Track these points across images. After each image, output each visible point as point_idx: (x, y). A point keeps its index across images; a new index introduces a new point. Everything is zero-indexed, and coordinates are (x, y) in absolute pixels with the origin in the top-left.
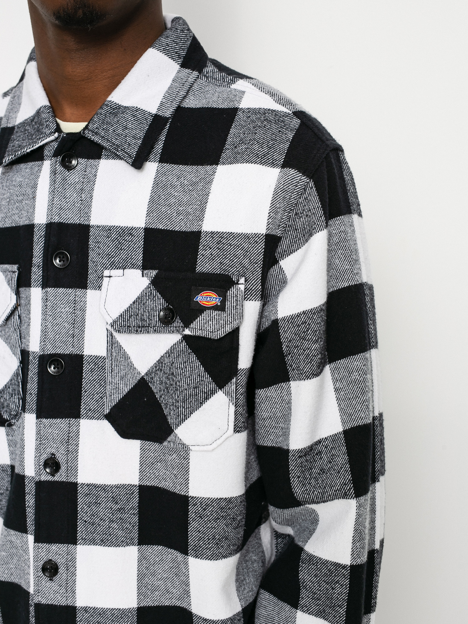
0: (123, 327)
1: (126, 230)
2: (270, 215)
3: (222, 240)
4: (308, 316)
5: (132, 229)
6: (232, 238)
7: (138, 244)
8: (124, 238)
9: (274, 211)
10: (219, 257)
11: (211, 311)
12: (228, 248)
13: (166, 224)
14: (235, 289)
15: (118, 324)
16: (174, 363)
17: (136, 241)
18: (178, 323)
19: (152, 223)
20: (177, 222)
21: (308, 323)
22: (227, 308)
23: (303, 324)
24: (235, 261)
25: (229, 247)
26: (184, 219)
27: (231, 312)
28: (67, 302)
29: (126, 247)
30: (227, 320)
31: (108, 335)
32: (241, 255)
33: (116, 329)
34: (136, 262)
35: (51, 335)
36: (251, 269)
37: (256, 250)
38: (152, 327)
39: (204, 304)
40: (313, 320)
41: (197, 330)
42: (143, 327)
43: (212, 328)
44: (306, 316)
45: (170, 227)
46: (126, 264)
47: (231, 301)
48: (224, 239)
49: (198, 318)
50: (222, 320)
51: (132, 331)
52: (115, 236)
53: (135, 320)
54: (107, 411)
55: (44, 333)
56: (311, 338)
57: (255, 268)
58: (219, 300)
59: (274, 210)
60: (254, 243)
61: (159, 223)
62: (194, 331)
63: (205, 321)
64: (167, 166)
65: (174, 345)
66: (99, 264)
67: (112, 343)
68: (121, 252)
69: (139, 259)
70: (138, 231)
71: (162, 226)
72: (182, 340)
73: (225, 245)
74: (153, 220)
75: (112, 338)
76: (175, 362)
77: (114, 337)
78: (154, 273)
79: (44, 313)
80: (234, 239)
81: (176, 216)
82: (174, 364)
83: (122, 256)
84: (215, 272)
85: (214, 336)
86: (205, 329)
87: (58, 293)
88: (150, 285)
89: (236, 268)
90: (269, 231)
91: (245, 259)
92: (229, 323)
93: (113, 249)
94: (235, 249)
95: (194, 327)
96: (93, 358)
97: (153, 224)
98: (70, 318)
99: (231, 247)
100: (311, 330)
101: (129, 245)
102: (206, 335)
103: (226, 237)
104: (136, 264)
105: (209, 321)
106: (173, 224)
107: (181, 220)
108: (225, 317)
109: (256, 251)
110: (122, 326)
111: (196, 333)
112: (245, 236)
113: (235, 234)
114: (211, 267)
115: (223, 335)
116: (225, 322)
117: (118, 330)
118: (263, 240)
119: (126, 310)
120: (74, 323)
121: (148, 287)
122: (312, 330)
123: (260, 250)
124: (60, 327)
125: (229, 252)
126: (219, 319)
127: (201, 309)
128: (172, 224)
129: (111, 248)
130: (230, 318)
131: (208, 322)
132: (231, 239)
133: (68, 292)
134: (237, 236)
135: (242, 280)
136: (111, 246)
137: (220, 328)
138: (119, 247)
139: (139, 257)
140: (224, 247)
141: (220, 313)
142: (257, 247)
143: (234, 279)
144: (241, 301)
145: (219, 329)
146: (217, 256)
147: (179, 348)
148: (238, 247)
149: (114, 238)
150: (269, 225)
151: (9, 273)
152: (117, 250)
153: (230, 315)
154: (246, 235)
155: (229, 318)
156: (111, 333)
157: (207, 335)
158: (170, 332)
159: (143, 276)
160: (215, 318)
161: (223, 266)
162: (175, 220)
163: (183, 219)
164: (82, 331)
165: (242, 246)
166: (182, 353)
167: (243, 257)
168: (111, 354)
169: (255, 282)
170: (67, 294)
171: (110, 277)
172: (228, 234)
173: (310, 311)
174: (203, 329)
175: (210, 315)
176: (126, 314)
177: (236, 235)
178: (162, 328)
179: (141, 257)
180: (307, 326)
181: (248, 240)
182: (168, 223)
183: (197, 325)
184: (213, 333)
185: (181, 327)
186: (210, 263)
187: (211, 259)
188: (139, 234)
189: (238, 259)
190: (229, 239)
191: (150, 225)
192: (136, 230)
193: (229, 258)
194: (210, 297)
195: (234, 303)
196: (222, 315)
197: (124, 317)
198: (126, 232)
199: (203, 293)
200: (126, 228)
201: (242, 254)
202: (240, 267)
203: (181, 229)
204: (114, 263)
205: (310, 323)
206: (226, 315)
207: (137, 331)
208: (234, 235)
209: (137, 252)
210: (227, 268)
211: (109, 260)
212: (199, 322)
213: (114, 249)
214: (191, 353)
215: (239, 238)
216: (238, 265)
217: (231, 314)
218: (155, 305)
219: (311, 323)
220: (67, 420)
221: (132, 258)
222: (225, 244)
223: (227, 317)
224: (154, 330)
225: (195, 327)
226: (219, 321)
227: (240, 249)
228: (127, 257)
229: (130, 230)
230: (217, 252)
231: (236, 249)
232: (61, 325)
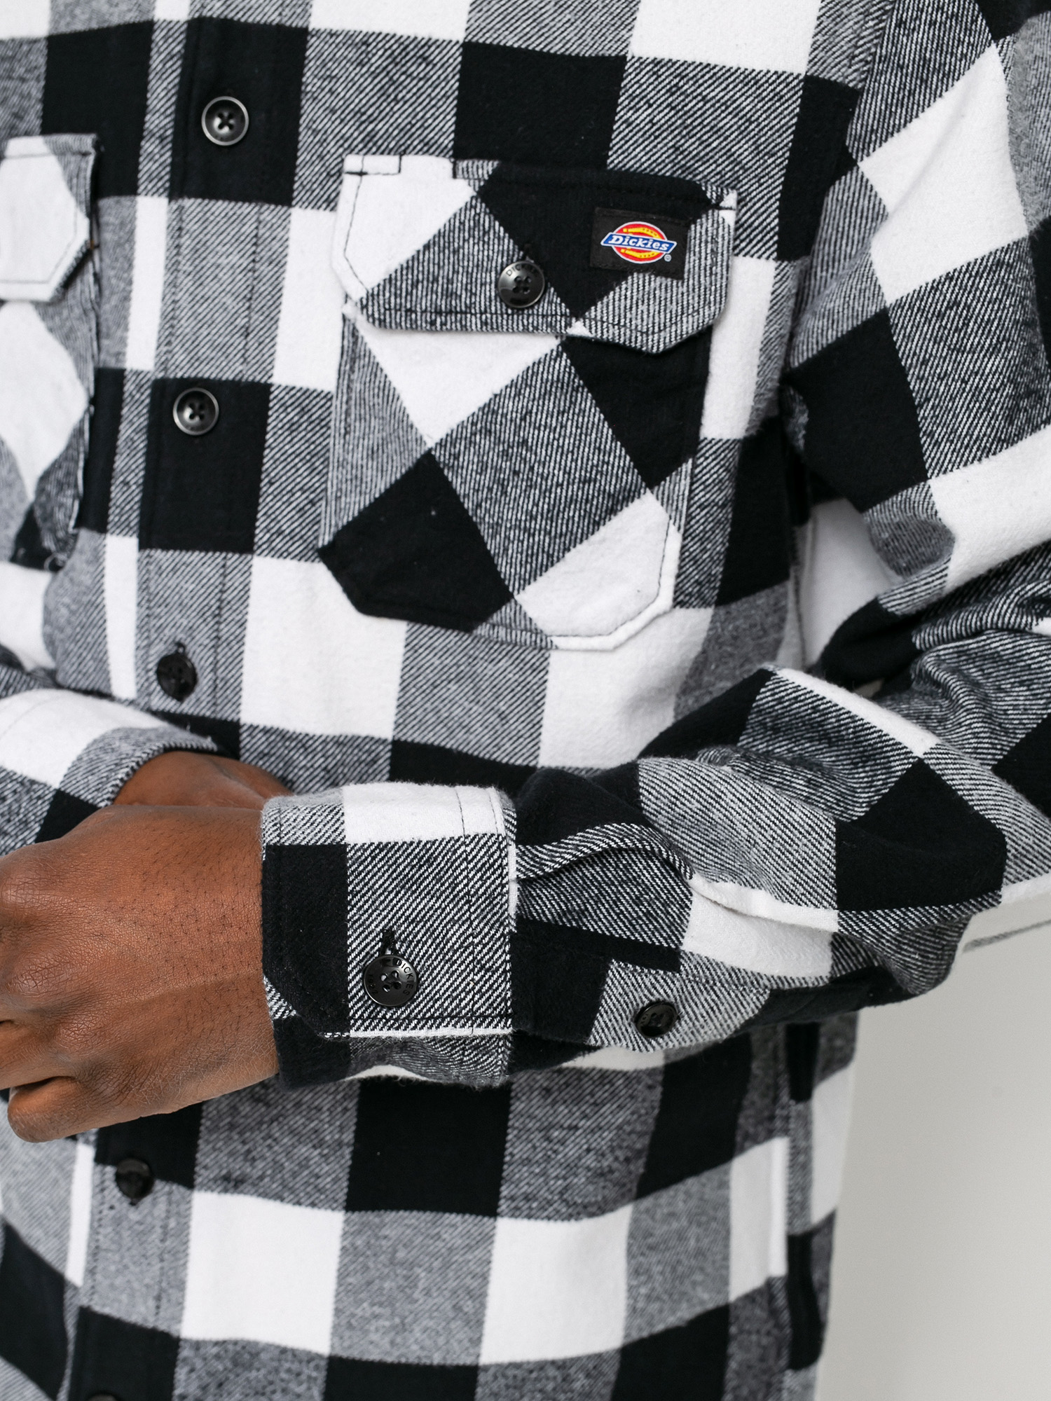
0: (393, 312)
1: (412, 46)
2: (821, 23)
3: (681, 84)
4: (962, 283)
5: (429, 43)
6: (710, 82)
7: (443, 88)
8: (404, 69)
9: (832, 12)
10: (672, 131)
11: (647, 278)
12: (695, 109)
13: (526, 35)
14: (710, 221)
15: (381, 302)
16: (531, 412)
17: (439, 77)
18: (552, 304)
19: (485, 31)
20: (555, 29)
21: (966, 303)
22: (689, 271)
23: (952, 309)
24: (714, 145)
25: (701, 104)
26: (576, 20)
27: (699, 282)
28: (233, 241)
29: (410, 95)
30: (688, 304)
31: (346, 334)
32: (733, 129)
33: (373, 315)
34: (437, 137)
35: (186, 326)
36: (756, 169)
37: (775, 118)
38: (475, 314)
39: (627, 256)
40: (978, 293)
41: (605, 325)
42: (451, 312)
43: (645, 323)
44: (955, 285)
45: (537, 42)
46: (409, 142)
47: (700, 252)
48: (688, 82)
49: (611, 294)
50: (674, 303)
51: (419, 323)
52: (379, 62)
53: (427, 295)
54: (325, 539)
55: (169, 320)
56: (979, 343)
57: (767, 167)
58: (669, 248)
59: (831, 8)
60: (770, 100)
61: (507, 29)
62: (599, 327)
63: (628, 301)
65: (534, 364)
66: (331, 137)
67: (353, 352)
68: (395, 109)
69: (444, 130)
70: (445, 52)
71: (516, 39)
72: (558, 352)
73: (690, 98)
74: (488, 21)
75: (355, 343)
76: (534, 410)
77: (360, 340)
78: (487, 168)
79: (173, 267)
80: (715, 82)
81: (555, 12)
82: (531, 417)
83: (397, 119)
84: (660, 170)
85: (650, 343)
86: (628, 325)
87: (212, 214)
88: (474, 202)
89: (714, 166)
90: (815, 68)
91: (743, 142)
92: (690, 311)
93: (373, 96)
94: (716, 111)
95: (599, 318)
96: (299, 394)
97: (488, 31)
98: (240, 284)
99: (704, 105)
100: (976, 322)
101: (419, 90)
102: (630, 340)
103: (695, 76)
104: (436, 142)
105: (640, 302)
106: (546, 35)
107: (567, 25)
108: (683, 294)
109: (775, 122)
110: (390, 309)
111: (602, 333)
112: (746, 77)
113: (717, 69)
114: (648, 156)
115: (674, 343)
116: (682, 308)
117: (379, 319)
118: (796, 93)
119: (405, 265)
120: (250, 299)
121: (469, 207)
122: (979, 320)
123: (788, 118)
124: (212, 306)
125: (699, 120)
126: (666, 299)
127: (620, 271)
128: (543, 35)
129: (367, 94)
130: (696, 299)
131: (637, 306)
132: (706, 82)
133: (239, 212)
134: (724, 74)
135: (730, 199)
136: (367, 90)
137: (668, 324)
138: (389, 92)
139: (445, 124)
140: (686, 105)
141: (669, 283)
142: (779, 111)
143: (709, 195)
144: (725, 255)
145: (665, 326)
146: (667, 129)
147: (548, 372)
148: (723, 108)
149: (377, 68)
150: (815, 49)
151: (73, 159)
152: (385, 101)
153: (697, 290)
154: (750, 73)
155: (693, 298)
156: (354, 328)
157: (633, 340)
158: (526, 330)
159: (455, 176)
160: (655, 297)
161: (680, 158)
162: (552, 24)
163: (573, 20)
164: (272, 319)
165: (735, 105)
166: (557, 387)
167: (737, 137)
168: (348, 387)
169: (763, 205)
170: (235, 217)
171: (361, 174)
172: (699, 68)
173: (964, 270)
174: (622, 324)
175: (644, 286)
176: (404, 277)
177: (720, 73)
178: (505, 316)
179: (450, 123)
180: (962, 312)
181: (754, 89)
182: (532, 33)
183: (608, 313)
184: (648, 335)
185: (561, 316)
186: (647, 146)
187: (650, 136)
188: (447, 61)
189: (722, 139)
190: (701, 82)
191: (480, 34)
192: (438, 47)
193: (698, 135)
194: (644, 239)
195: (706, 259)
196: (675, 289)
197: (399, 283)
198: (412, 54)
199: (627, 227)
200: (411, 39)
201: (735, 127)
202: (727, 163)
203: (567, 50)
204: (374, 136)
205: (969, 301)
206: (685, 288)
207: (433, 323)
208: (715, 70)
209: (441, 110)
210: (692, 162)
211: (361, 128)
212: (614, 304)
213: (375, 99)
214: (580, 389)
215: (730, 80)
216: (721, 157)
217: (699, 288)
218: (488, 256)
219: (972, 301)
220: (219, 557)
221: (426, 125)
222: (688, 96)
223: (688, 295)
224: (481, 322)
225: (602, 318)
226: (665, 305)
227: (730, 113)
228: (410, 123)
229: (423, 47)
230: (667, 118)
231: (719, 112)
232: (216, 301)
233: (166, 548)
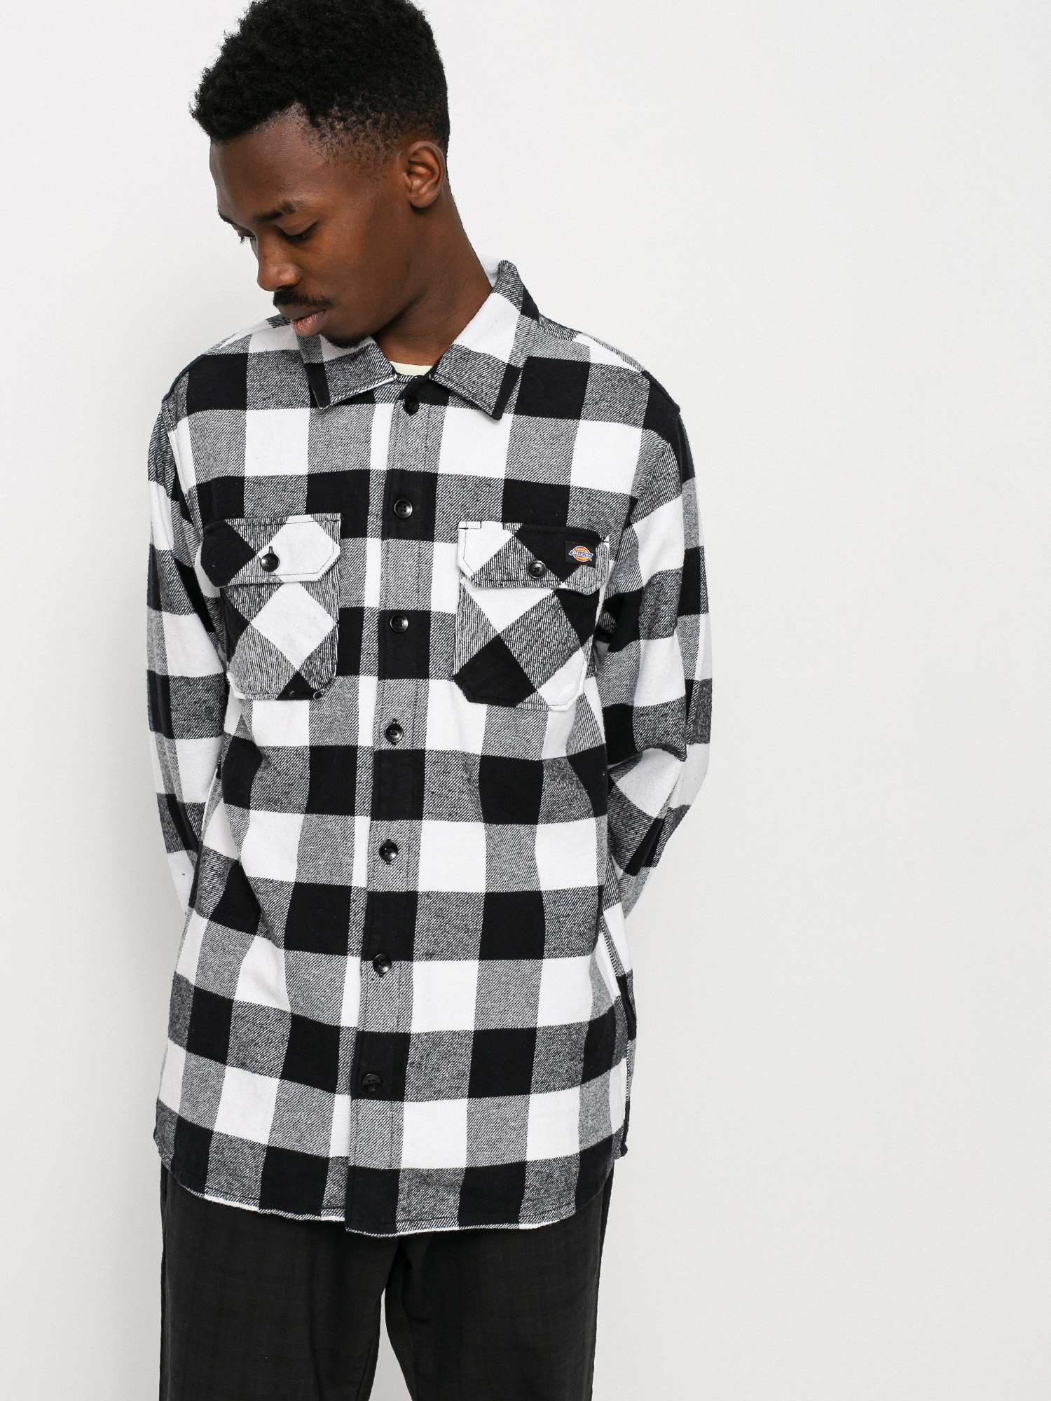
0: (484, 581)
1: (483, 480)
5: (490, 479)
7: (496, 496)
8: (480, 489)
10: (588, 514)
11: (585, 567)
12: (596, 506)
14: (602, 546)
15: (479, 577)
16: (542, 618)
17: (495, 492)
18: (551, 576)
22: (597, 565)
24: (602, 519)
25: (598, 504)
26: (547, 471)
28: (410, 555)
29: (483, 498)
31: (461, 590)
33: (476, 582)
35: (393, 589)
38: (519, 581)
39: (578, 559)
42: (508, 580)
45: (534, 479)
46: (484, 516)
47: (601, 558)
48: (592, 496)
49: (574, 573)
50: (594, 577)
51: (495, 585)
52: (470, 486)
53: (497, 574)
54: (456, 671)
55: (385, 587)
58: (590, 555)
60: (621, 503)
61: (520, 474)
62: (569, 585)
63: (580, 576)
64: (524, 418)
65: (543, 599)
66: (450, 515)
67: (464, 597)
68: (477, 504)
70: (497, 482)
71: (525, 478)
72: (553, 594)
74: (514, 471)
75: (465, 594)
78: (517, 526)
79: (385, 565)
81: (539, 468)
83: (478, 508)
84: (585, 527)
85: (586, 591)
86: (580, 584)
87: (400, 545)
88: (514, 539)
89: (603, 526)
92: (599, 579)
95: (569, 582)
96: (442, 615)
97: (514, 475)
98: (414, 572)
101: (486, 497)
102: (581, 591)
103: (597, 494)
104: (495, 516)
106: (535, 476)
107: (544, 473)
111: (572, 587)
112: (613, 495)
114: (580, 522)
115: (595, 591)
117: (475, 585)
119: (488, 563)
120: (419, 577)
124: (403, 581)
125: (598, 510)
127: (576, 564)
129: (466, 499)
130: (600, 575)
132: (601, 497)
134: (605, 494)
135: (608, 539)
139: (498, 510)
140: (593, 504)
141: (592, 569)
143: (600, 537)
144: (608, 559)
145: (592, 585)
147: (548, 603)
148: (605, 506)
151: (328, 523)
152: (473, 501)
156: (465, 588)
158: (540, 586)
159: (504, 529)
160: (588, 574)
161: (590, 523)
162: (539, 472)
164: (428, 586)
166: (552, 608)
168: (463, 611)
170: (410, 546)
171: (466, 529)
175: (583, 571)
176: (488, 568)
178: (532, 581)
181: (616, 499)
182: (531, 475)
183: (574, 580)
184: (586, 588)
185: (555, 581)
186: (579, 518)
187: (580, 515)
188: (498, 486)
189: (604, 517)
191: (511, 476)
192: (494, 480)
193: (597, 516)
194: (582, 553)
196: (594, 571)
197: (486, 570)
198: (484, 483)
199: (576, 548)
204: (469, 514)
206: (597, 571)
207: (501, 585)
208: (601, 493)
209: (496, 504)
210: (594, 525)
211: (465, 511)
212: (576, 577)
213: (469, 501)
214: (560, 609)
215: (607, 496)
216: (604, 523)
218: (522, 559)
220: (415, 681)
221: (490, 510)
222: (593, 501)
224: (522, 584)
225: (572, 582)
226: (591, 577)
228: (483, 509)
229: (488, 481)
230: (587, 508)
232: (405, 578)
233: (392, 678)
